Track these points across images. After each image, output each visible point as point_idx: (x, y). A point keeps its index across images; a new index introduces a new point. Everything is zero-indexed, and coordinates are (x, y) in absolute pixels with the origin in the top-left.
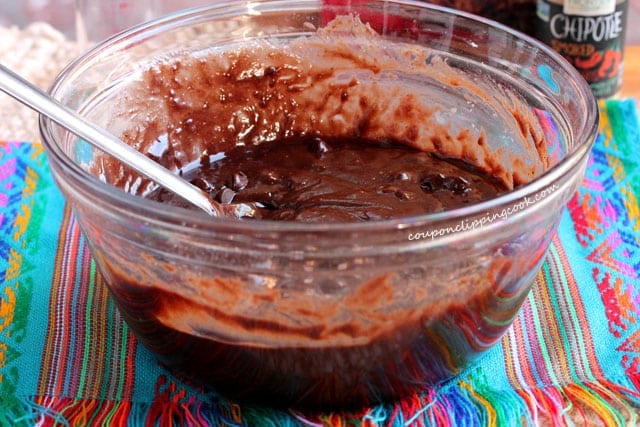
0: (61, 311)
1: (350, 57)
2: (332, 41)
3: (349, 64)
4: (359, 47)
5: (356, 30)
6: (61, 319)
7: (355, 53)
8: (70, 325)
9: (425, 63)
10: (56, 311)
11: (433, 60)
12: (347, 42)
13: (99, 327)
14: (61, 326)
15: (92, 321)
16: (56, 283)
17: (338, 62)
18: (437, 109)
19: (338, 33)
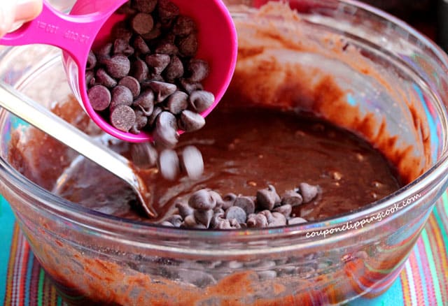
0: (17, 282)
1: (277, 37)
2: (263, 23)
3: (277, 44)
4: (286, 30)
5: (285, 15)
6: (16, 290)
7: (283, 34)
8: (24, 297)
9: (341, 49)
10: (12, 282)
11: (348, 48)
12: (276, 25)
13: (50, 301)
14: (16, 298)
15: (43, 295)
16: (13, 253)
17: (268, 42)
18: (349, 91)
19: (269, 17)
